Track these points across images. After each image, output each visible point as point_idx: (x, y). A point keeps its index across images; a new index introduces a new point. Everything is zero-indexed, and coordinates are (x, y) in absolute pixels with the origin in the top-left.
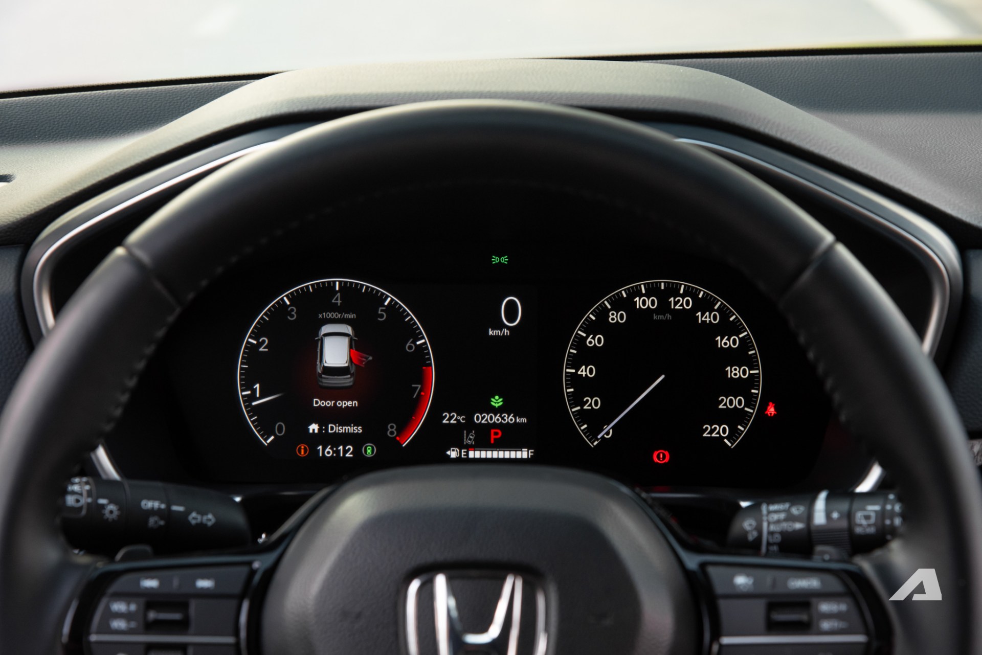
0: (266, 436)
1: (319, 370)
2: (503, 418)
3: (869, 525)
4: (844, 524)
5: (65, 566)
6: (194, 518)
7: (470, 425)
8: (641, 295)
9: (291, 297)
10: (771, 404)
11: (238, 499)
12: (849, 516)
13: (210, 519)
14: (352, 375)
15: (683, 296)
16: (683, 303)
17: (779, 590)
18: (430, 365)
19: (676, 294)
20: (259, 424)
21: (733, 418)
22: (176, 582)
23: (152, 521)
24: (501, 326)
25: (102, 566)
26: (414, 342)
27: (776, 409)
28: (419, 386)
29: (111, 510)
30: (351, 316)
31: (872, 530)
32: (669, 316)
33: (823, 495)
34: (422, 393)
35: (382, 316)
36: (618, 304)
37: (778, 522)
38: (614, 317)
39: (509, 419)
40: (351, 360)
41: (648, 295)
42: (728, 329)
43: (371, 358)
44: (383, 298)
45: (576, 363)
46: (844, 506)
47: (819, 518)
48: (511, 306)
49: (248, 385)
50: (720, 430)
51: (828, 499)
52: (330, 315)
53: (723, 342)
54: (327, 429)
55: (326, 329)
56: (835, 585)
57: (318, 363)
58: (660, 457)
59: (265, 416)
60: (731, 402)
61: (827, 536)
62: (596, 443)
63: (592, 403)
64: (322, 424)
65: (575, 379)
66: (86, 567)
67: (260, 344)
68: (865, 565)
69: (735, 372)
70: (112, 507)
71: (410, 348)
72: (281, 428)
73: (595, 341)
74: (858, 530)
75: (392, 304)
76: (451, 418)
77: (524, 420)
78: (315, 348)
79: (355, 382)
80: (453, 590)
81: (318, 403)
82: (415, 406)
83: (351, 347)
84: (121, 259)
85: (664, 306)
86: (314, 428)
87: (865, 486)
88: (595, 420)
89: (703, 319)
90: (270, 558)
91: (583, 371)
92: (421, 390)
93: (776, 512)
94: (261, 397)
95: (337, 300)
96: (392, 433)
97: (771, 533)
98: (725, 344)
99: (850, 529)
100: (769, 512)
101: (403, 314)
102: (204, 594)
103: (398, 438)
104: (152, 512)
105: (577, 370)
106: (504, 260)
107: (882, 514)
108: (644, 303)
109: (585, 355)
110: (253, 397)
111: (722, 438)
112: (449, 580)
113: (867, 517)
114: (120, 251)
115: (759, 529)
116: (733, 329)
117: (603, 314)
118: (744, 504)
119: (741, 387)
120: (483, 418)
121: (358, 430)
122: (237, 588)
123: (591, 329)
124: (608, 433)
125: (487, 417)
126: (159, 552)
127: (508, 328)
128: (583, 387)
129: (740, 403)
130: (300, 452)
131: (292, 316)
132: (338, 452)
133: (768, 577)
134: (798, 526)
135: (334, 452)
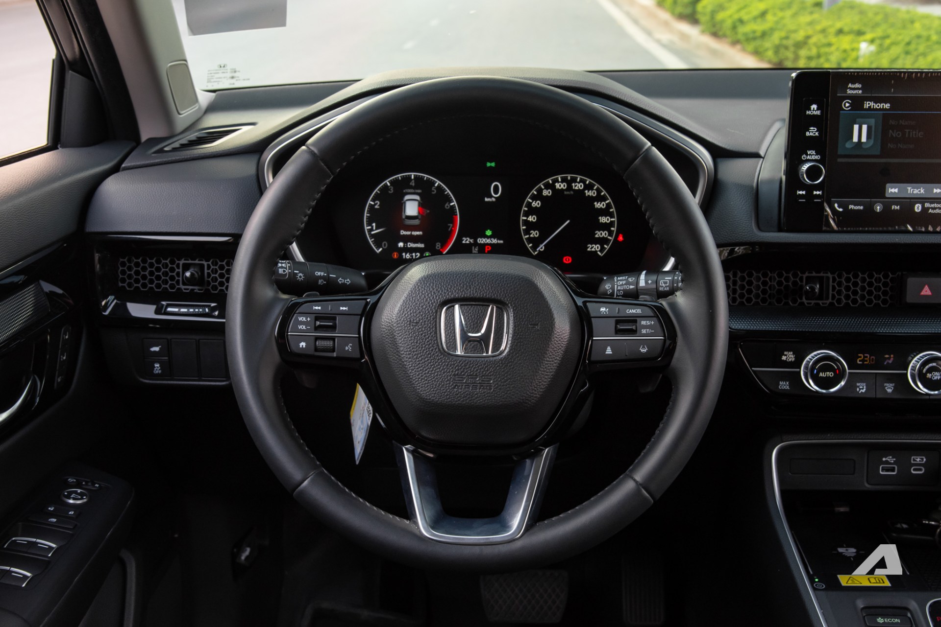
0: (378, 248)
1: (404, 217)
2: (492, 241)
3: (666, 287)
4: (654, 286)
5: (276, 300)
6: (341, 280)
7: (476, 244)
8: (558, 182)
9: (391, 182)
10: (621, 235)
11: (363, 274)
12: (657, 282)
13: (348, 281)
14: (419, 219)
15: (579, 183)
16: (579, 186)
17: (621, 314)
18: (457, 215)
19: (576, 182)
20: (375, 242)
21: (602, 241)
22: (330, 308)
23: (320, 281)
24: (491, 196)
25: (295, 299)
26: (449, 204)
27: (623, 237)
28: (451, 225)
29: (300, 276)
30: (419, 191)
31: (668, 289)
32: (572, 192)
33: (644, 272)
34: (453, 228)
35: (434, 191)
36: (547, 186)
37: (622, 285)
38: (546, 193)
39: (495, 241)
40: (419, 212)
41: (562, 182)
42: (601, 199)
43: (428, 211)
44: (434, 183)
45: (527, 214)
46: (654, 277)
47: (642, 283)
48: (496, 187)
49: (369, 224)
50: (596, 247)
51: (646, 274)
52: (410, 191)
53: (598, 205)
54: (407, 245)
55: (407, 197)
56: (649, 312)
57: (403, 213)
58: (567, 260)
59: (378, 239)
60: (601, 234)
61: (646, 291)
62: (536, 253)
63: (535, 234)
64: (405, 242)
65: (526, 223)
66: (287, 299)
67: (375, 204)
68: (664, 303)
69: (603, 220)
70: (301, 274)
71: (447, 206)
72: (385, 244)
73: (536, 204)
74: (661, 289)
75: (439, 186)
76: (466, 241)
77: (502, 242)
78: (401, 206)
79: (421, 223)
80: (463, 312)
81: (403, 233)
82: (450, 234)
83: (419, 206)
84: (304, 151)
85: (570, 187)
86: (401, 245)
87: (668, 268)
88: (536, 242)
89: (589, 194)
90: (375, 298)
91: (530, 219)
92: (452, 227)
93: (621, 280)
94: (376, 229)
95: (413, 184)
96: (438, 247)
97: (619, 290)
98: (599, 206)
99: (657, 289)
100: (618, 281)
101: (444, 190)
102: (343, 314)
103: (441, 250)
104: (320, 277)
105: (528, 218)
106: (493, 164)
107: (673, 281)
108: (560, 186)
109: (531, 211)
110: (372, 230)
111: (596, 251)
112: (461, 306)
113: (665, 283)
114: (304, 147)
115: (613, 288)
116: (604, 199)
117: (540, 191)
118: (605, 278)
119: (606, 227)
120: (482, 240)
121: (422, 246)
122: (360, 312)
123: (534, 198)
124: (542, 248)
125: (484, 240)
126: (322, 294)
127: (494, 197)
128: (530, 226)
129: (606, 234)
130: (394, 256)
131: (391, 191)
132: (412, 256)
133: (616, 308)
134: (632, 287)
135: (411, 256)
